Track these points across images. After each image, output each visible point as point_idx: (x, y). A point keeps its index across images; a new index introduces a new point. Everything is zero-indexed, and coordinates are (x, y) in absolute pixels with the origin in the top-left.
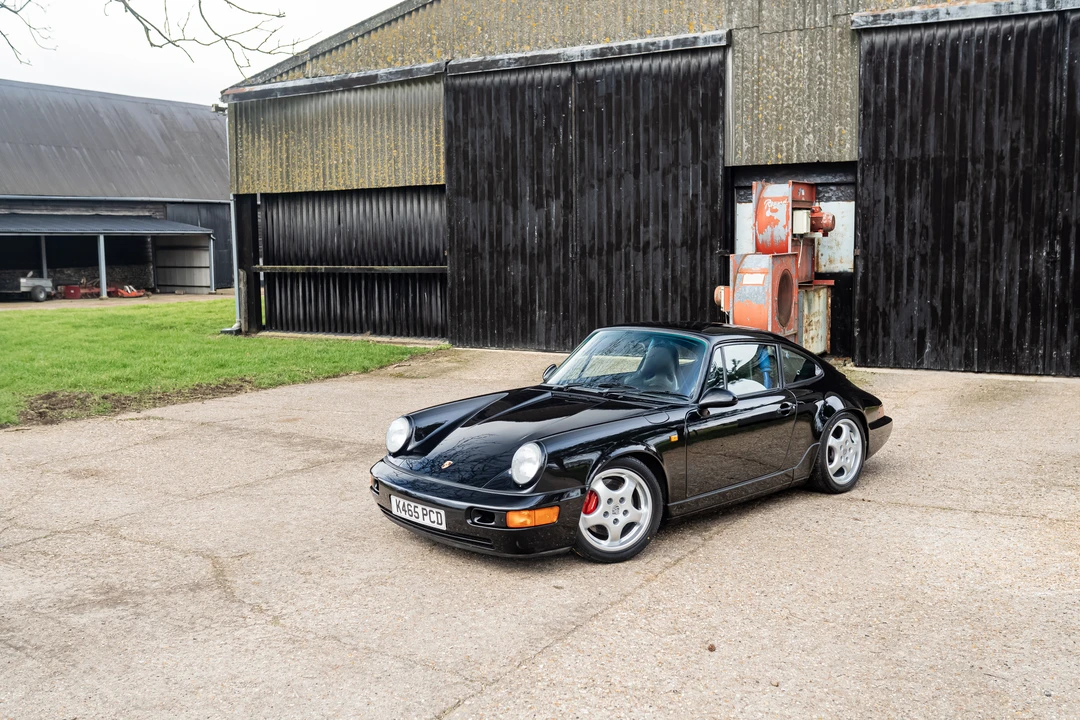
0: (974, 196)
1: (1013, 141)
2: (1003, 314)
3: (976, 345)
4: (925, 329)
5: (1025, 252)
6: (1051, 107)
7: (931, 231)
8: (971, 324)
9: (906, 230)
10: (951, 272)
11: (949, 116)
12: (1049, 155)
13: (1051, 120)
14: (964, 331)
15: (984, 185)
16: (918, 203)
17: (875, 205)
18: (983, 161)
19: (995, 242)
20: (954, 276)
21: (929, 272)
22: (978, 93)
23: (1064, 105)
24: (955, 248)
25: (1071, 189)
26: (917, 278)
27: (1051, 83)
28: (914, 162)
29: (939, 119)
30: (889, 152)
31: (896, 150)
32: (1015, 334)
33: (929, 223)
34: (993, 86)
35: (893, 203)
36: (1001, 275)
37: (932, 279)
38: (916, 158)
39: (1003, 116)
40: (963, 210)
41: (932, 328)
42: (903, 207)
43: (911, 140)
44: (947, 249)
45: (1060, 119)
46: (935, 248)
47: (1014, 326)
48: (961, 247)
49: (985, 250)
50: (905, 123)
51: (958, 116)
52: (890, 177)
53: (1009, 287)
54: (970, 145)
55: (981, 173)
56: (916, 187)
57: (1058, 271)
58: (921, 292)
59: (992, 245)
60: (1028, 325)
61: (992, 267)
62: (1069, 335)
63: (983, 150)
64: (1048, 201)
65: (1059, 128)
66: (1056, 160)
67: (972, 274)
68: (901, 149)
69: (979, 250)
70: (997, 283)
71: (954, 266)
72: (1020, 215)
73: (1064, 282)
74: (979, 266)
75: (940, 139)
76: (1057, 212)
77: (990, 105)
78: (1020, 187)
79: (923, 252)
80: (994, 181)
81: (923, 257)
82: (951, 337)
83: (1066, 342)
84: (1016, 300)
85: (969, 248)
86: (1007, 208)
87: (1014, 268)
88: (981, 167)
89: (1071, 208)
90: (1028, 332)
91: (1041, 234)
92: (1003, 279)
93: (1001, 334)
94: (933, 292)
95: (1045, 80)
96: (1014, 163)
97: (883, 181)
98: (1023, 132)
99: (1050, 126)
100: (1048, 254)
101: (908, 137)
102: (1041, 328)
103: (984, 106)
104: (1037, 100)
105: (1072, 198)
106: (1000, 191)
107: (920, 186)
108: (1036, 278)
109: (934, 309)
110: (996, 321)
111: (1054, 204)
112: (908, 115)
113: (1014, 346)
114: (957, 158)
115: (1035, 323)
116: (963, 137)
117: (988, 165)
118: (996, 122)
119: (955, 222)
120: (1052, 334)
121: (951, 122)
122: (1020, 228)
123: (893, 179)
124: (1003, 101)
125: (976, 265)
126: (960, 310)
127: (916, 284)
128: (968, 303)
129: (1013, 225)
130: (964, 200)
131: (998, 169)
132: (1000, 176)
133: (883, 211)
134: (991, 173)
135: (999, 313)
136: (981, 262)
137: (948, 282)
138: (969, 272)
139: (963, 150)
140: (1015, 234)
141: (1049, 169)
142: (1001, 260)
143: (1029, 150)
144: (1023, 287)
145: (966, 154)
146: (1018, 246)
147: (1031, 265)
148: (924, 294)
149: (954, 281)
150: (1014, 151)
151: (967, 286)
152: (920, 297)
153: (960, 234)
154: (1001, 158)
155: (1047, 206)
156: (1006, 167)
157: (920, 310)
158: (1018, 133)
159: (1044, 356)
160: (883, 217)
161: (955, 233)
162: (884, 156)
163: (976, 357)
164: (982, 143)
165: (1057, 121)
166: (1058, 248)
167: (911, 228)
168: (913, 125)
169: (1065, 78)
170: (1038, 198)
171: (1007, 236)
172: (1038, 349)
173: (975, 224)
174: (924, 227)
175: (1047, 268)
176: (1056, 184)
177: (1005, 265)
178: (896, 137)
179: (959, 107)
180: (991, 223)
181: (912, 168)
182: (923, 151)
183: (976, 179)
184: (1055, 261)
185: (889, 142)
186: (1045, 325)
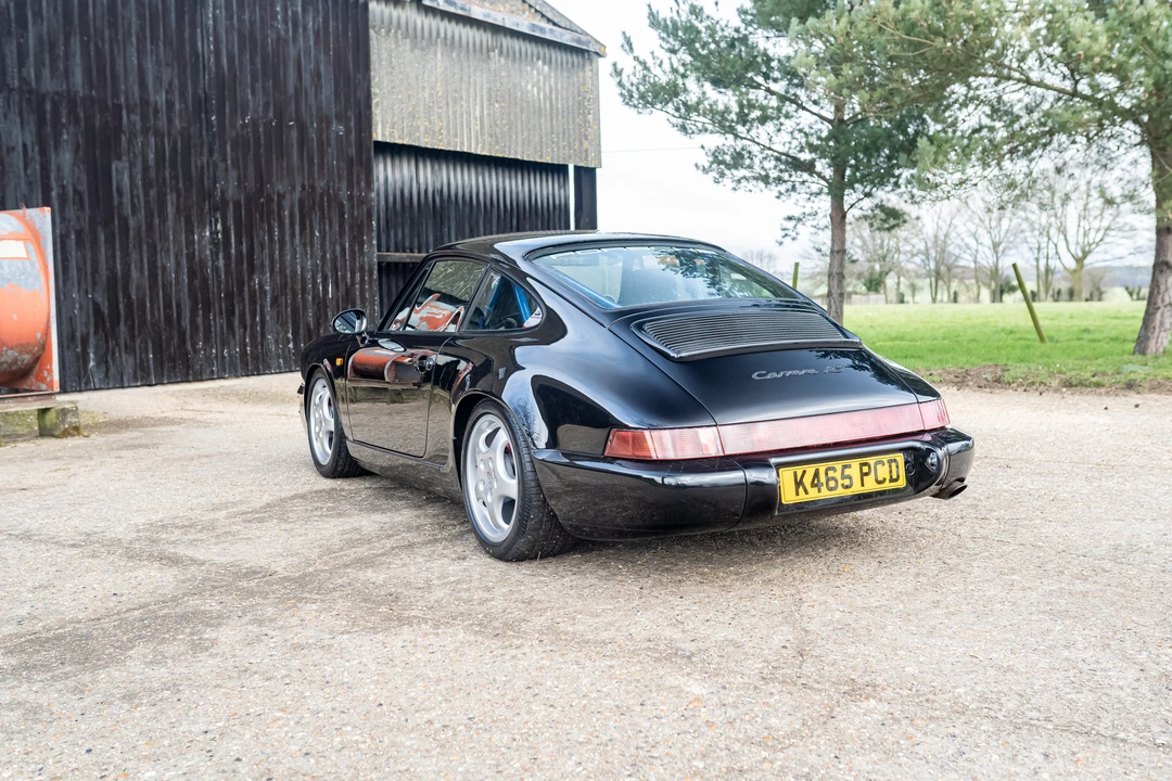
0: (132, 155)
1: (167, 93)
2: (174, 307)
3: (150, 350)
4: (88, 334)
5: (189, 231)
6: (201, 59)
7: (86, 198)
8: (143, 323)
9: (54, 194)
10: (114, 256)
11: (96, 44)
12: (203, 115)
13: (201, 75)
14: (136, 333)
15: (142, 143)
16: (66, 157)
17: (8, 153)
18: (138, 110)
19: (159, 217)
20: (118, 261)
21: (89, 254)
22: (126, 21)
23: (212, 60)
24: (116, 223)
25: (224, 160)
26: (73, 263)
27: (199, 30)
28: (56, 97)
29: (85, 46)
30: (23, 80)
31: (33, 76)
32: (188, 332)
33: (83, 187)
34: (141, 16)
35: (35, 154)
36: (168, 258)
37: (92, 265)
38: (57, 93)
39: (154, 58)
40: (122, 173)
41: (96, 333)
42: (49, 163)
43: (51, 66)
44: (107, 223)
45: (209, 75)
46: (93, 222)
47: (186, 322)
48: (124, 221)
49: (150, 227)
50: (40, 40)
51: (107, 46)
52: (25, 114)
53: (177, 273)
54: (123, 87)
55: (138, 127)
56: (61, 134)
57: (221, 255)
58: (79, 283)
59: (157, 221)
60: (200, 320)
61: (158, 248)
62: (237, 329)
63: (137, 95)
64: (206, 170)
65: (209, 86)
66: (209, 122)
67: (138, 258)
68: (38, 76)
69: (144, 227)
70: (164, 268)
71: (118, 246)
72: (181, 185)
73: (227, 266)
74: (145, 248)
75: (87, 71)
76: (215, 183)
77: (141, 40)
78: (179, 150)
79: (78, 227)
80: (152, 140)
81: (79, 233)
82: (122, 342)
83: (234, 336)
84: (186, 290)
85: (132, 223)
86: (167, 173)
87: (181, 250)
88: (136, 118)
89: (227, 181)
90: (201, 329)
91: (202, 210)
92: (171, 265)
93: (176, 334)
94: (94, 283)
95: (193, 26)
96: (170, 120)
97: (18, 120)
98: (176, 82)
99: (202, 81)
100: (211, 234)
101: (47, 62)
102: (212, 323)
103: (134, 39)
104: (188, 47)
105: (226, 169)
106: (160, 152)
107: (68, 134)
108: (202, 262)
109: (97, 308)
110: (168, 318)
111: (211, 175)
112: (45, 30)
113: (189, 348)
114: (110, 103)
115: (206, 317)
116: (114, 76)
117: (144, 119)
118: (149, 65)
119: (114, 188)
120: (222, 327)
121: (99, 53)
122: (182, 200)
123: (31, 119)
124: (154, 41)
125: (141, 248)
126: (129, 305)
127: (74, 272)
128: (137, 295)
129: (175, 196)
130: (120, 159)
131: (155, 124)
132: (159, 135)
133: (21, 164)
134: (149, 129)
135: (171, 308)
136: (148, 243)
137: (111, 269)
138: (134, 256)
139: (116, 94)
140: (178, 208)
141: (204, 132)
142: (167, 239)
143: (183, 106)
144: (192, 274)
145: (118, 99)
146: (183, 223)
147: (196, 246)
148: (83, 286)
149: (119, 267)
150: (170, 104)
151: (134, 274)
152: (79, 291)
153: (121, 204)
154: (156, 111)
155: (206, 177)
156: (163, 123)
157: (81, 308)
158: (171, 84)
159: (216, 356)
160: (22, 174)
161: (116, 203)
162: (16, 82)
163: (152, 366)
164: (136, 88)
165: (207, 77)
166: (219, 227)
167: (60, 192)
168: (53, 46)
169: (211, 30)
170: (196, 167)
171: (170, 210)
172: (212, 348)
173: (135, 193)
174: (76, 191)
175: (211, 250)
176: (211, 152)
177: (171, 247)
178: (31, 58)
179: (107, 34)
180: (153, 192)
181: (55, 106)
182: (68, 85)
183: (133, 135)
184: (218, 244)
185: (22, 63)
186: (214, 319)
